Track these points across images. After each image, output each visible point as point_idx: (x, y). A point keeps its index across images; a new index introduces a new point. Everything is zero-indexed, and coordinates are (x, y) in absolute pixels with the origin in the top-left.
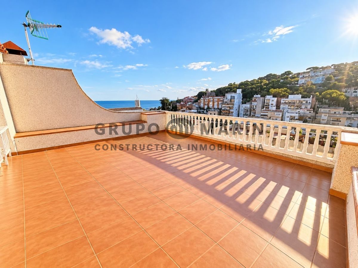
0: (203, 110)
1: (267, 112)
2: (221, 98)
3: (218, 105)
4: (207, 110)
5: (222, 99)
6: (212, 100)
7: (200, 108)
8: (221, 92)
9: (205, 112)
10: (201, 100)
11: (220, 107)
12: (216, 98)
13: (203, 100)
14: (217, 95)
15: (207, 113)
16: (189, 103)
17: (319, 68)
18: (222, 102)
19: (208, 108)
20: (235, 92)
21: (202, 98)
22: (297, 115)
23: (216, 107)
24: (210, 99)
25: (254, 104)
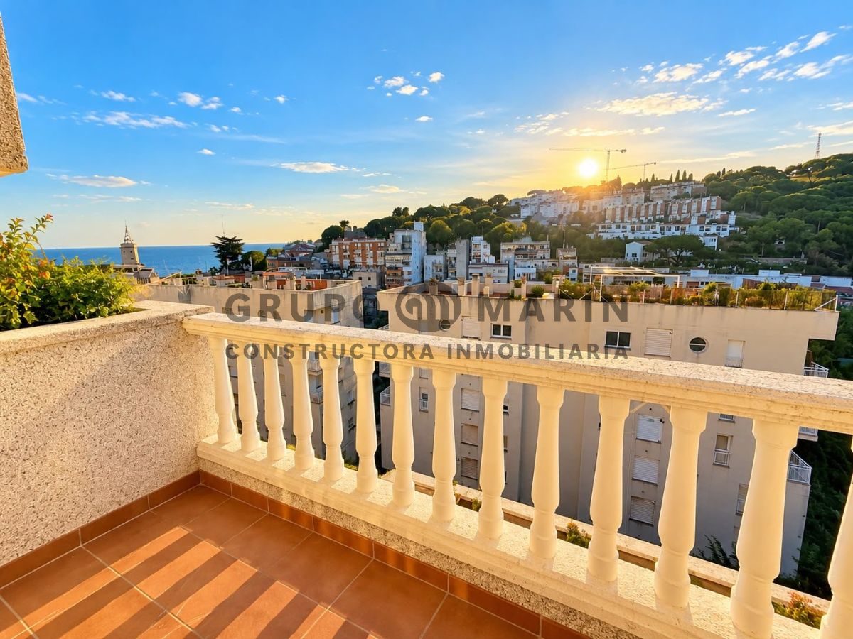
0: (339, 271)
1: (481, 268)
2: (381, 242)
3: (375, 258)
4: (348, 270)
5: (382, 244)
6: (359, 245)
7: (332, 266)
8: (377, 229)
9: (345, 275)
10: (333, 247)
11: (380, 261)
12: (369, 243)
13: (337, 247)
14: (371, 236)
15: (351, 277)
16: (301, 255)
17: (545, 191)
18: (383, 252)
19: (353, 265)
20: (411, 228)
21: (336, 243)
22: (534, 270)
23: (370, 262)
24: (356, 245)
25: (451, 253)
